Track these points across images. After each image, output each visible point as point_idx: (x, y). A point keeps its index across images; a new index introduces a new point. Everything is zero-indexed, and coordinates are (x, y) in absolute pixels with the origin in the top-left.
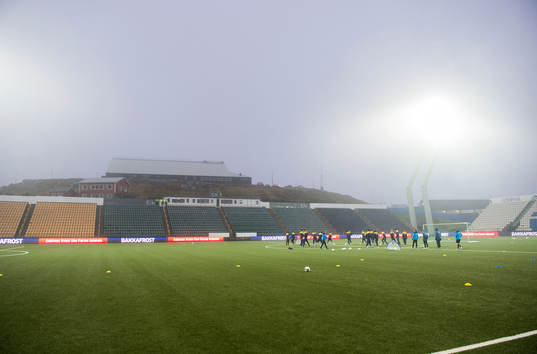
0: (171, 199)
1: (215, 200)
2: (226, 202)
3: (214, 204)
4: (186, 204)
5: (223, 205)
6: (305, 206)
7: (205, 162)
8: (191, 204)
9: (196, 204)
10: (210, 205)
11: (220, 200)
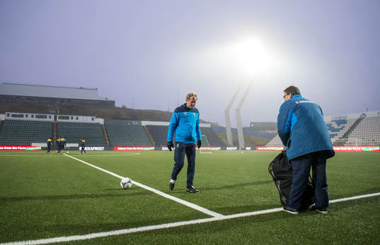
0: (11, 114)
1: (53, 116)
2: (63, 118)
3: (52, 119)
4: (25, 118)
5: (60, 120)
6: (137, 123)
7: (82, 88)
8: (29, 118)
9: (34, 119)
10: (48, 119)
11: (58, 116)
